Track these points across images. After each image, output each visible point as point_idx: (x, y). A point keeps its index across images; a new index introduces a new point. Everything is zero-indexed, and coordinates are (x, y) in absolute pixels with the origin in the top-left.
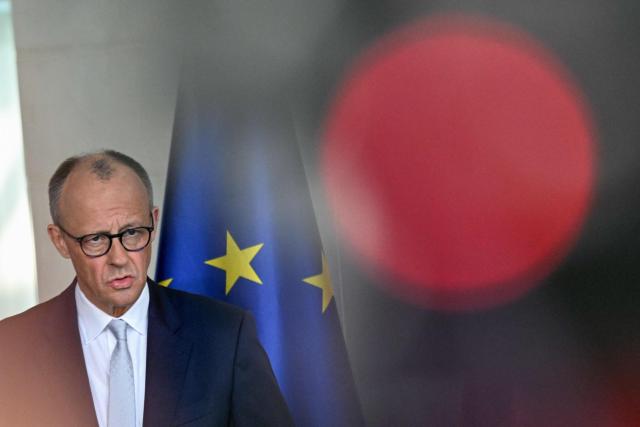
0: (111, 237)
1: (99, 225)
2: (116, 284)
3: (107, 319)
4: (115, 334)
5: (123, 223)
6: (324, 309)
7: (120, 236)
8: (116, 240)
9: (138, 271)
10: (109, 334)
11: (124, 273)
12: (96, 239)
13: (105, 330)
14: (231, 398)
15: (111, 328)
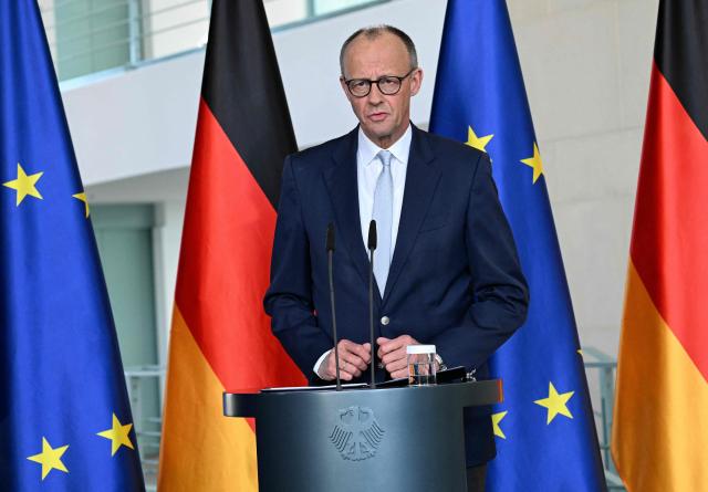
0: (370, 82)
1: (363, 73)
2: (375, 118)
3: (377, 149)
4: (382, 161)
5: (381, 74)
6: (534, 181)
7: (378, 82)
8: (374, 85)
9: (393, 110)
10: (379, 161)
11: (380, 110)
12: (361, 84)
13: (375, 158)
14: (466, 212)
15: (379, 156)
